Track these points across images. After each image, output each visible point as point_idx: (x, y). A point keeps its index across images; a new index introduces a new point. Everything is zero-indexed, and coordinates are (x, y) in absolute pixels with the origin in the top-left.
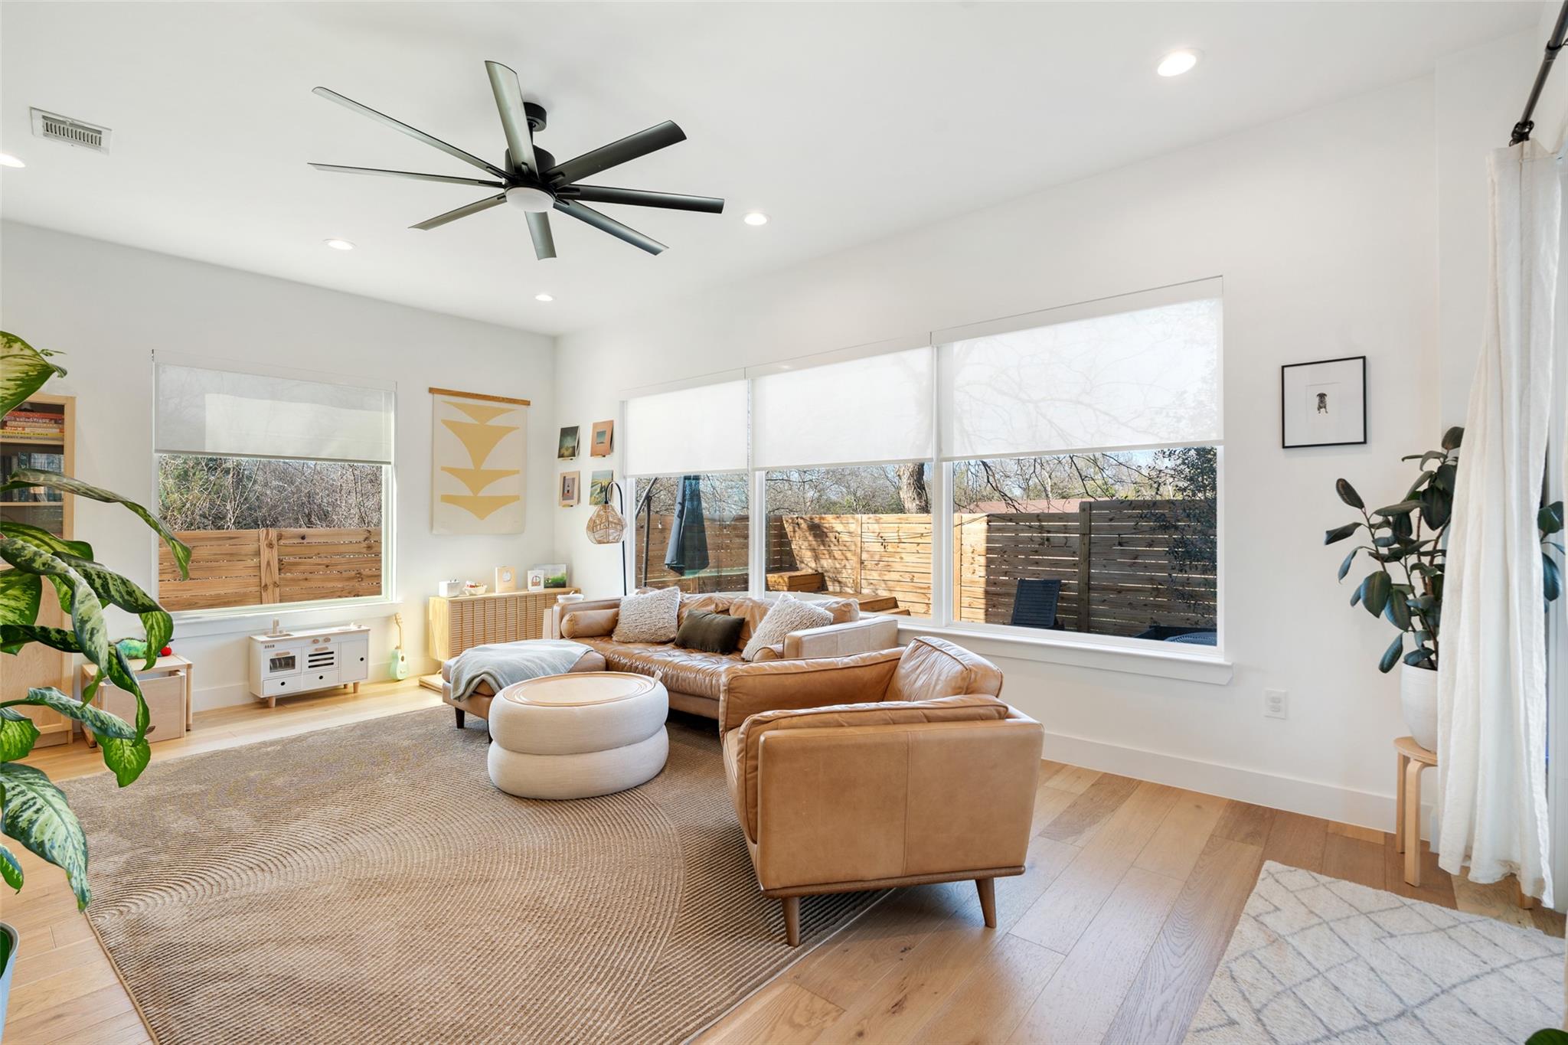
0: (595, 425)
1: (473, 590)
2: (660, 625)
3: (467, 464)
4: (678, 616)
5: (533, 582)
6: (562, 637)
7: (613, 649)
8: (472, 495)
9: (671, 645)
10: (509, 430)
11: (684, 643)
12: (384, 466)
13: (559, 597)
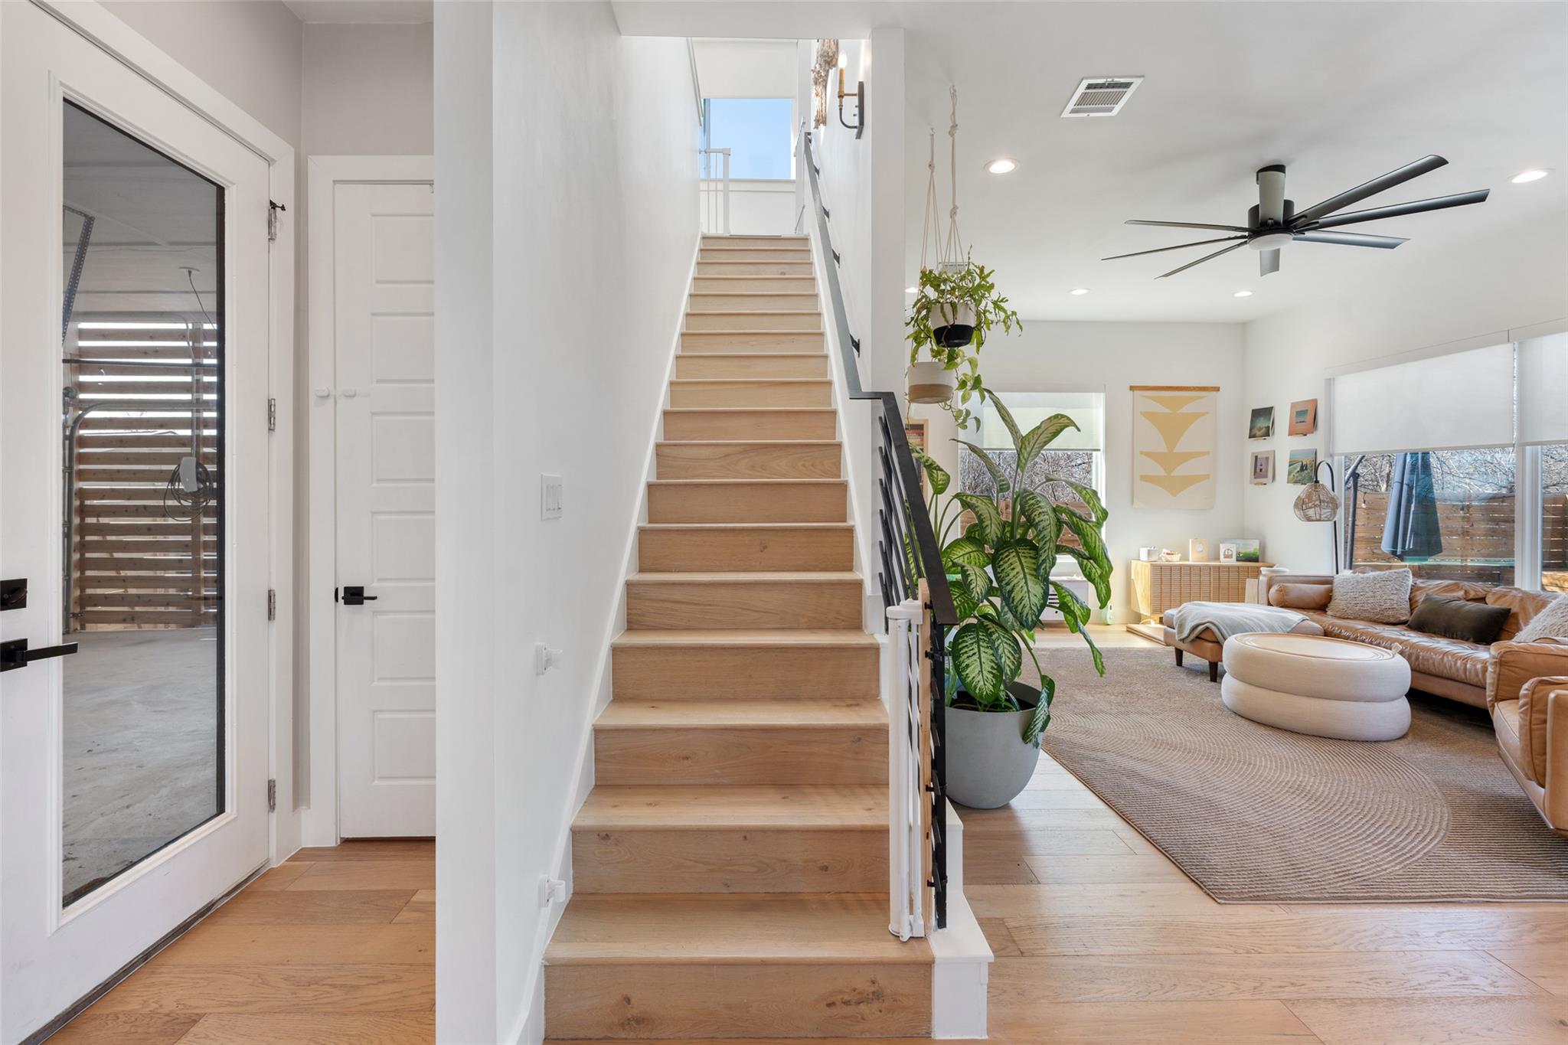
0: (1293, 405)
1: (1169, 557)
2: (1387, 606)
3: (1163, 448)
4: (1410, 599)
5: (1225, 555)
6: (1269, 604)
7: (1329, 620)
8: (1166, 475)
9: (1404, 627)
10: (1197, 416)
11: (1421, 626)
12: (1094, 453)
13: (1261, 569)
